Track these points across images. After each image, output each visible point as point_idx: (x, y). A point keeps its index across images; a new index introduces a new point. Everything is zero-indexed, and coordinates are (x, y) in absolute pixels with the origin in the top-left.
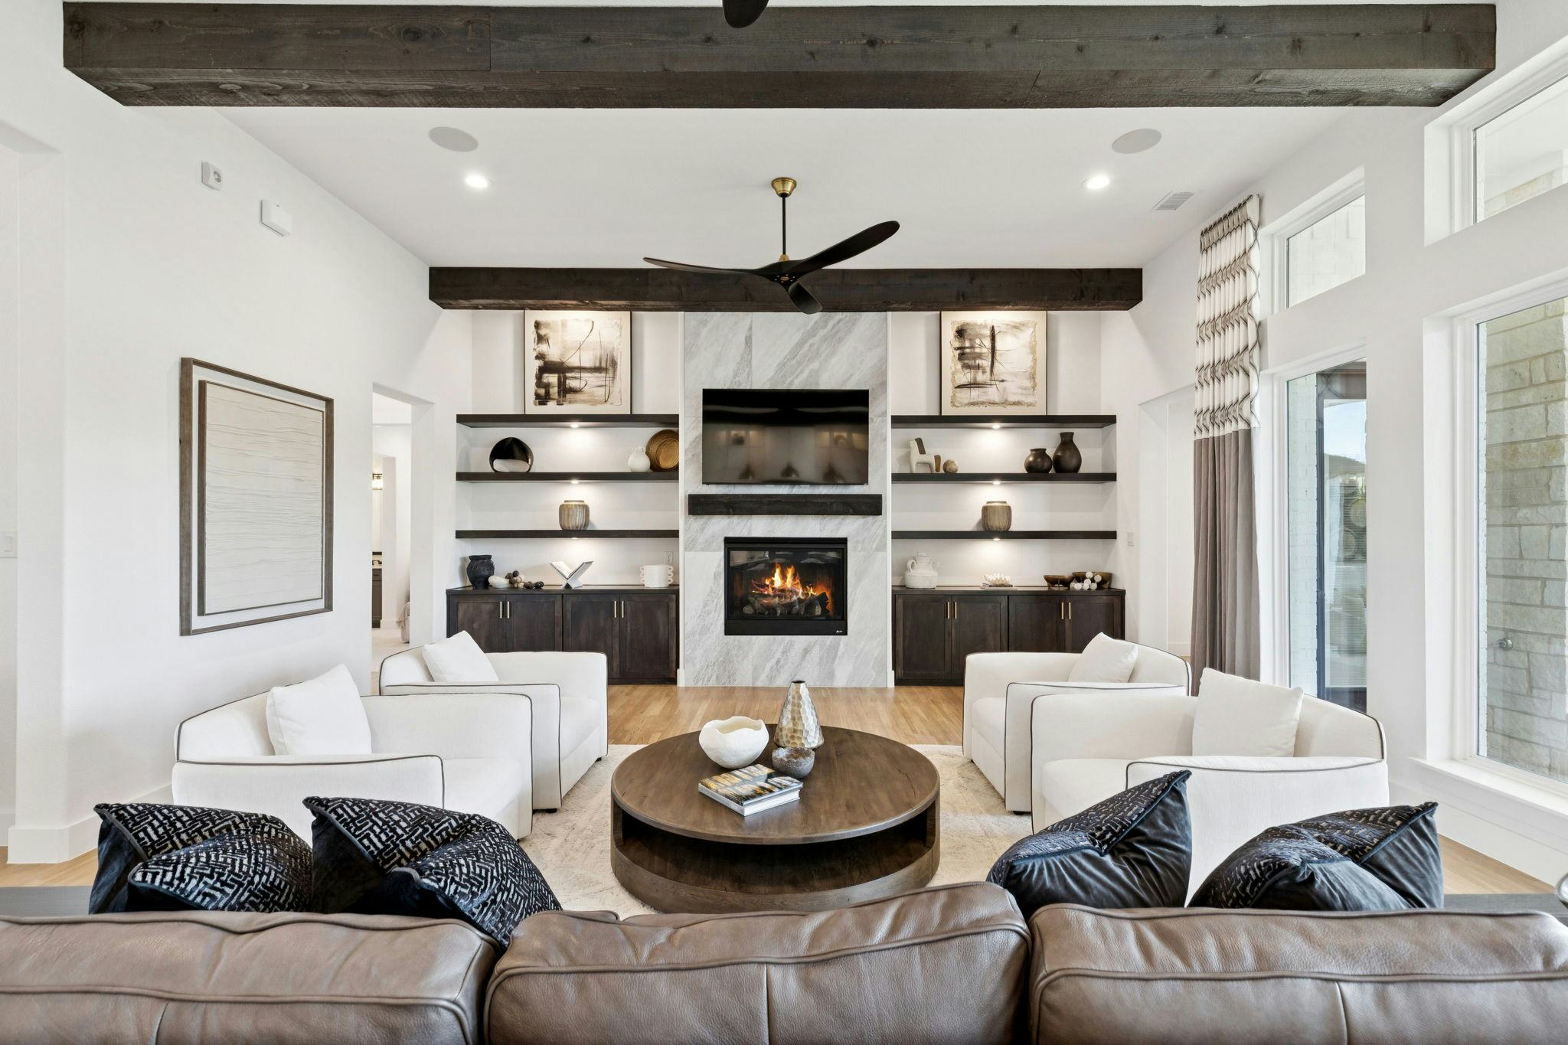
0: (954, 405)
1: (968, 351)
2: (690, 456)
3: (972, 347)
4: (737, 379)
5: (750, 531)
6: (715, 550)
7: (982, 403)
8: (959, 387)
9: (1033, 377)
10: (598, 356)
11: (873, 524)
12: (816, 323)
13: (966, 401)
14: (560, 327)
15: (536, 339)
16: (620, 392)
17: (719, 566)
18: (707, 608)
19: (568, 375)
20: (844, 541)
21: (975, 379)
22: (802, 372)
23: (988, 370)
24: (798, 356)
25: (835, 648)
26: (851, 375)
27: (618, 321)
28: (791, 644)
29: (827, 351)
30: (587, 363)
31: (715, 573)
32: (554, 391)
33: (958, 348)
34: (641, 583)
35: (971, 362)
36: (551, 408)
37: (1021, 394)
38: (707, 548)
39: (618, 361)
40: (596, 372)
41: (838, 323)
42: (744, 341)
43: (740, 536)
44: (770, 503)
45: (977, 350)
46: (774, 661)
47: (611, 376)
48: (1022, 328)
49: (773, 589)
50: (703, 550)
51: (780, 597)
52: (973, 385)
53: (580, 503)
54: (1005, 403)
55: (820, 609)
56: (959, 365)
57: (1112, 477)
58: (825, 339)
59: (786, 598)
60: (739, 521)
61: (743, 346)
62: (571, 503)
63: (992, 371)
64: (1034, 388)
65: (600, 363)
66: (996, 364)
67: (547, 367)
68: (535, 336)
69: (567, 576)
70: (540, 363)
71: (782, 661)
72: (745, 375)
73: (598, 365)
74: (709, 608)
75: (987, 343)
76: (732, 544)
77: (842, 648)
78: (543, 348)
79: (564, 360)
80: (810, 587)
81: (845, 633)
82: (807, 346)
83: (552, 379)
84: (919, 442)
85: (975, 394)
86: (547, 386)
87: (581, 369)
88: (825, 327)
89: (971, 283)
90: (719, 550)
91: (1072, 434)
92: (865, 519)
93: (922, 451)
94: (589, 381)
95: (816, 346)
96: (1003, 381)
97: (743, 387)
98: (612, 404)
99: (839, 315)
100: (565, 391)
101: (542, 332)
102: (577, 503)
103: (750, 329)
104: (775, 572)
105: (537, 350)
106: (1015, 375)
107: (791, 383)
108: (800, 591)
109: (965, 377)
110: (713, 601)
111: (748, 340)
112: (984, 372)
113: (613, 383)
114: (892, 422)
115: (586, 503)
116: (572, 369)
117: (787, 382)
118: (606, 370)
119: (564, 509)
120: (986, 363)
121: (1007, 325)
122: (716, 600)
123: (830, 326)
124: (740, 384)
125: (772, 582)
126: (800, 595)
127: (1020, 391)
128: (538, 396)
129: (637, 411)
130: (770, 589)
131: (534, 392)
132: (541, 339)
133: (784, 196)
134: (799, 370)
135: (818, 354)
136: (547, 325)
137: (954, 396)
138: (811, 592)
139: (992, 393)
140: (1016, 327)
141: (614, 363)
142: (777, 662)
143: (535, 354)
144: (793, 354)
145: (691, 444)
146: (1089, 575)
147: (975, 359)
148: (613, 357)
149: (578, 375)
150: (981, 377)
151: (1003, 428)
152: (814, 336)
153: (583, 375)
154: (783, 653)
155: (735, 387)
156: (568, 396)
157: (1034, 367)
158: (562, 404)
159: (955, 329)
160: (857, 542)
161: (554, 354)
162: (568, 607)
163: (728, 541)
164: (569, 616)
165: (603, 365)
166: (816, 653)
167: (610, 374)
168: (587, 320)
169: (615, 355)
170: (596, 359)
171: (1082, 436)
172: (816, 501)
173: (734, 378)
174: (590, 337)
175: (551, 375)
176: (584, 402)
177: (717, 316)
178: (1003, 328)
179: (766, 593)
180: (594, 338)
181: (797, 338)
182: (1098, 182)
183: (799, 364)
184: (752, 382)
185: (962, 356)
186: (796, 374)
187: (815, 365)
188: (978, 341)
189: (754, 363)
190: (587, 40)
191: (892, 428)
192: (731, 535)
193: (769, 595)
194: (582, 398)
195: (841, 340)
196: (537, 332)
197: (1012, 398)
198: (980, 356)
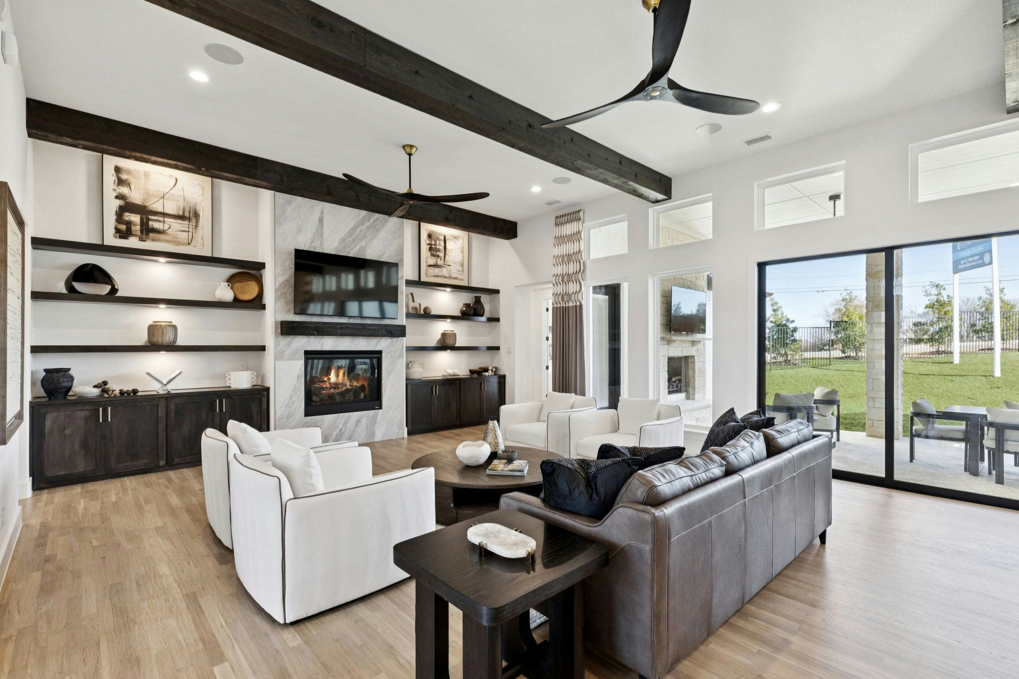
0: (427, 276)
1: (433, 246)
2: (279, 293)
3: (435, 245)
4: (313, 244)
5: (322, 346)
6: (298, 359)
7: (440, 276)
8: (429, 266)
9: (462, 265)
10: (182, 207)
11: (396, 342)
12: (363, 217)
13: (433, 275)
14: (142, 176)
15: (117, 181)
16: (202, 238)
17: (301, 370)
18: (291, 400)
19: (151, 217)
20: (380, 352)
21: (437, 262)
22: (356, 246)
23: (443, 258)
24: (353, 236)
25: (374, 418)
26: (384, 253)
27: (201, 183)
28: (349, 418)
29: (370, 236)
30: (169, 210)
31: (298, 375)
32: (136, 228)
33: (428, 244)
34: (228, 385)
35: (435, 253)
36: (133, 242)
37: (458, 274)
38: (292, 358)
39: (201, 214)
40: (180, 220)
41: (376, 220)
42: (318, 220)
43: (316, 349)
44: (341, 328)
45: (438, 247)
46: (338, 430)
47: (194, 225)
48: (458, 239)
49: (330, 383)
50: (289, 359)
51: (334, 388)
52: (436, 266)
53: (170, 324)
54: (450, 277)
55: (363, 395)
56: (429, 254)
57: (498, 320)
58: (369, 228)
59: (338, 388)
60: (315, 339)
61: (318, 222)
62: (160, 323)
63: (444, 259)
64: (463, 271)
65: (184, 213)
66: (446, 256)
67: (127, 207)
68: (114, 178)
69: (165, 382)
70: (119, 202)
71: (343, 429)
72: (319, 242)
73: (181, 213)
74: (294, 399)
75: (442, 243)
76: (310, 355)
77: (379, 418)
78: (124, 190)
79: (147, 205)
80: (354, 381)
81: (380, 408)
82: (358, 231)
83: (135, 218)
84: (412, 294)
85: (437, 271)
86: (129, 224)
87: (164, 215)
88: (369, 220)
89: (450, 213)
90: (301, 360)
91: (480, 297)
92: (392, 339)
93: (413, 301)
94: (175, 226)
95: (363, 231)
96: (449, 265)
97: (317, 250)
98: (195, 246)
99: (377, 215)
100: (147, 231)
101: (124, 176)
102: (167, 324)
103: (322, 213)
104: (331, 372)
105: (118, 190)
106: (455, 263)
107: (349, 252)
108: (348, 384)
109: (432, 261)
110: (297, 394)
111: (321, 220)
112: (441, 260)
113: (196, 230)
114: (406, 283)
115: (174, 323)
116: (156, 213)
117: (346, 251)
118: (189, 219)
119: (152, 329)
120: (442, 254)
121: (452, 236)
122: (298, 394)
123: (372, 220)
124: (315, 248)
125: (329, 379)
126: (348, 387)
127: (457, 272)
128: (118, 230)
129: (216, 255)
130: (328, 383)
131: (114, 227)
132: (121, 182)
133: (410, 155)
134: (354, 244)
135: (365, 236)
136: (128, 172)
137: (427, 271)
138: (355, 384)
139: (445, 272)
140: (456, 238)
141: (197, 215)
142: (340, 430)
143: (115, 194)
144: (351, 233)
145: (280, 285)
146: (490, 368)
147: (437, 251)
148: (196, 210)
149: (161, 219)
150: (440, 262)
151: (452, 291)
152: (363, 225)
153: (166, 219)
154: (344, 424)
155: (312, 250)
156: (151, 235)
157: (463, 260)
158: (145, 241)
159: (427, 233)
160: (388, 353)
161: (135, 196)
162: (172, 407)
163: (307, 353)
164: (172, 414)
165: (187, 214)
166: (364, 421)
167: (193, 223)
168: (171, 176)
169: (198, 208)
170: (180, 209)
171: (485, 299)
172: (370, 328)
173: (311, 243)
174: (173, 190)
175: (133, 215)
176: (168, 241)
177: (299, 199)
178: (450, 237)
179: (325, 386)
180: (177, 191)
181: (352, 224)
182: (536, 189)
183: (354, 241)
184: (323, 248)
185: (431, 249)
186: (352, 247)
187: (363, 243)
188: (438, 242)
189: (325, 235)
190: (417, 73)
191: (406, 286)
192: (309, 349)
193: (326, 388)
194: (165, 238)
195: (378, 231)
196: (117, 176)
197: (454, 275)
198: (439, 250)
